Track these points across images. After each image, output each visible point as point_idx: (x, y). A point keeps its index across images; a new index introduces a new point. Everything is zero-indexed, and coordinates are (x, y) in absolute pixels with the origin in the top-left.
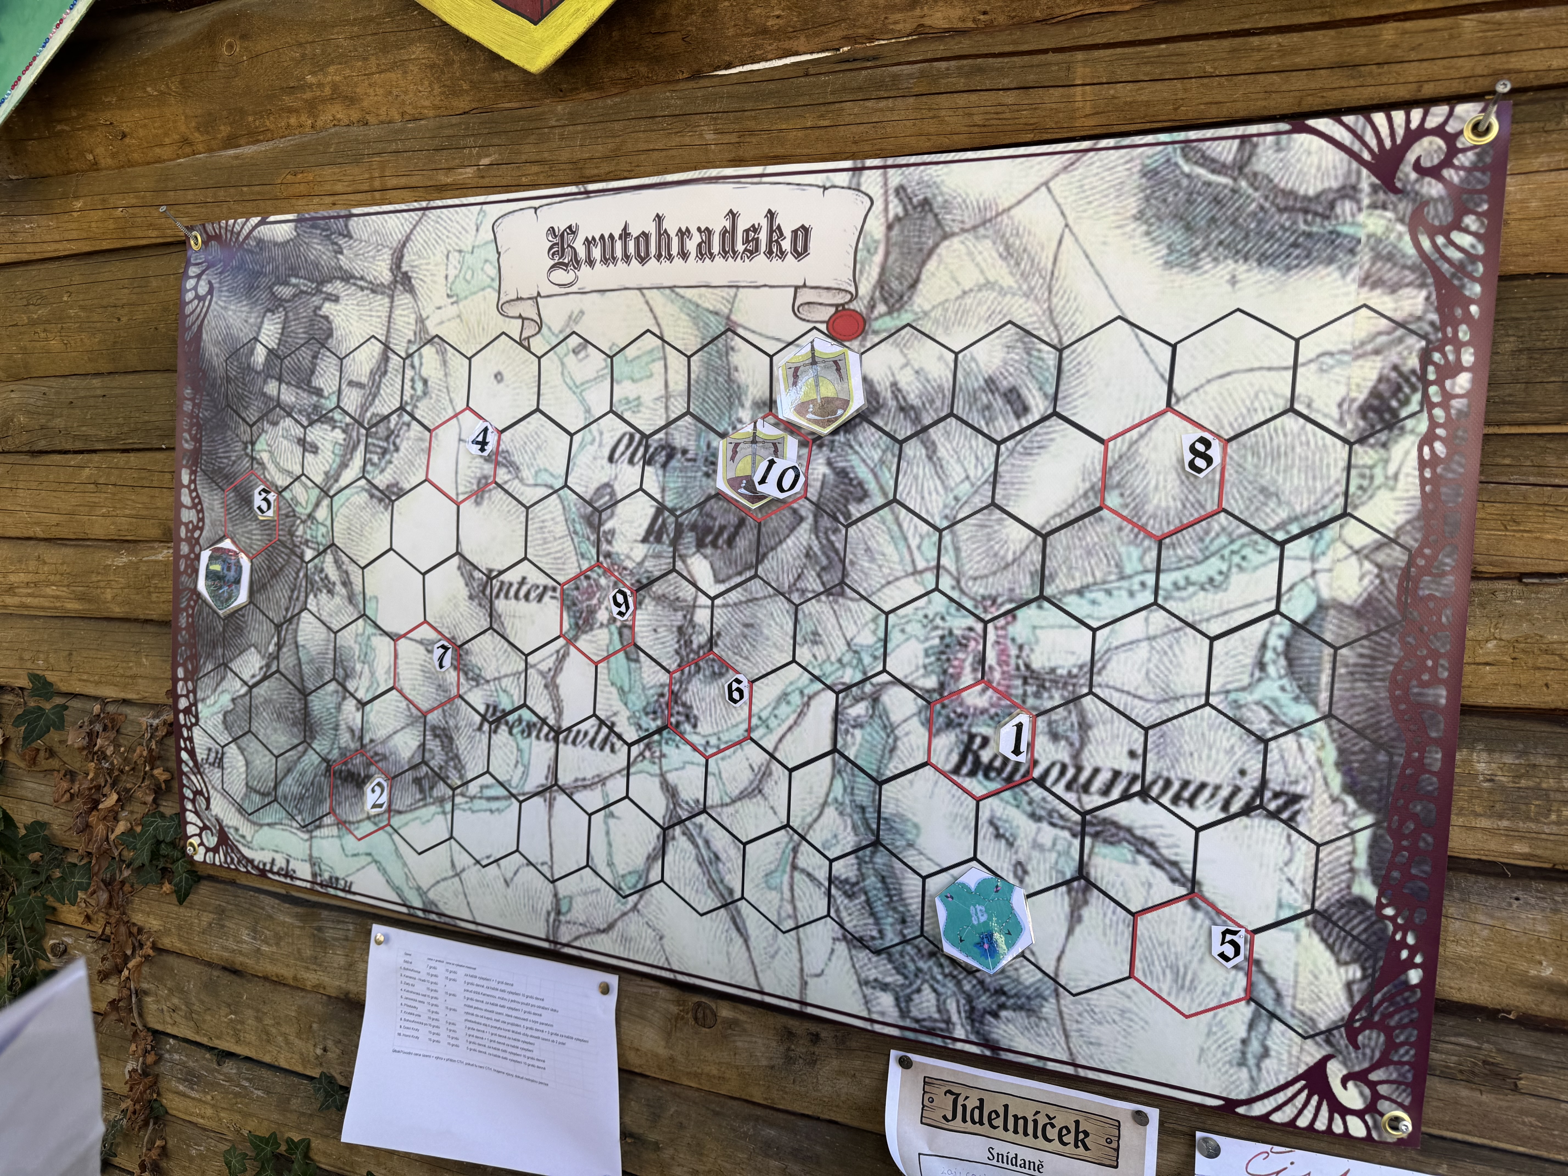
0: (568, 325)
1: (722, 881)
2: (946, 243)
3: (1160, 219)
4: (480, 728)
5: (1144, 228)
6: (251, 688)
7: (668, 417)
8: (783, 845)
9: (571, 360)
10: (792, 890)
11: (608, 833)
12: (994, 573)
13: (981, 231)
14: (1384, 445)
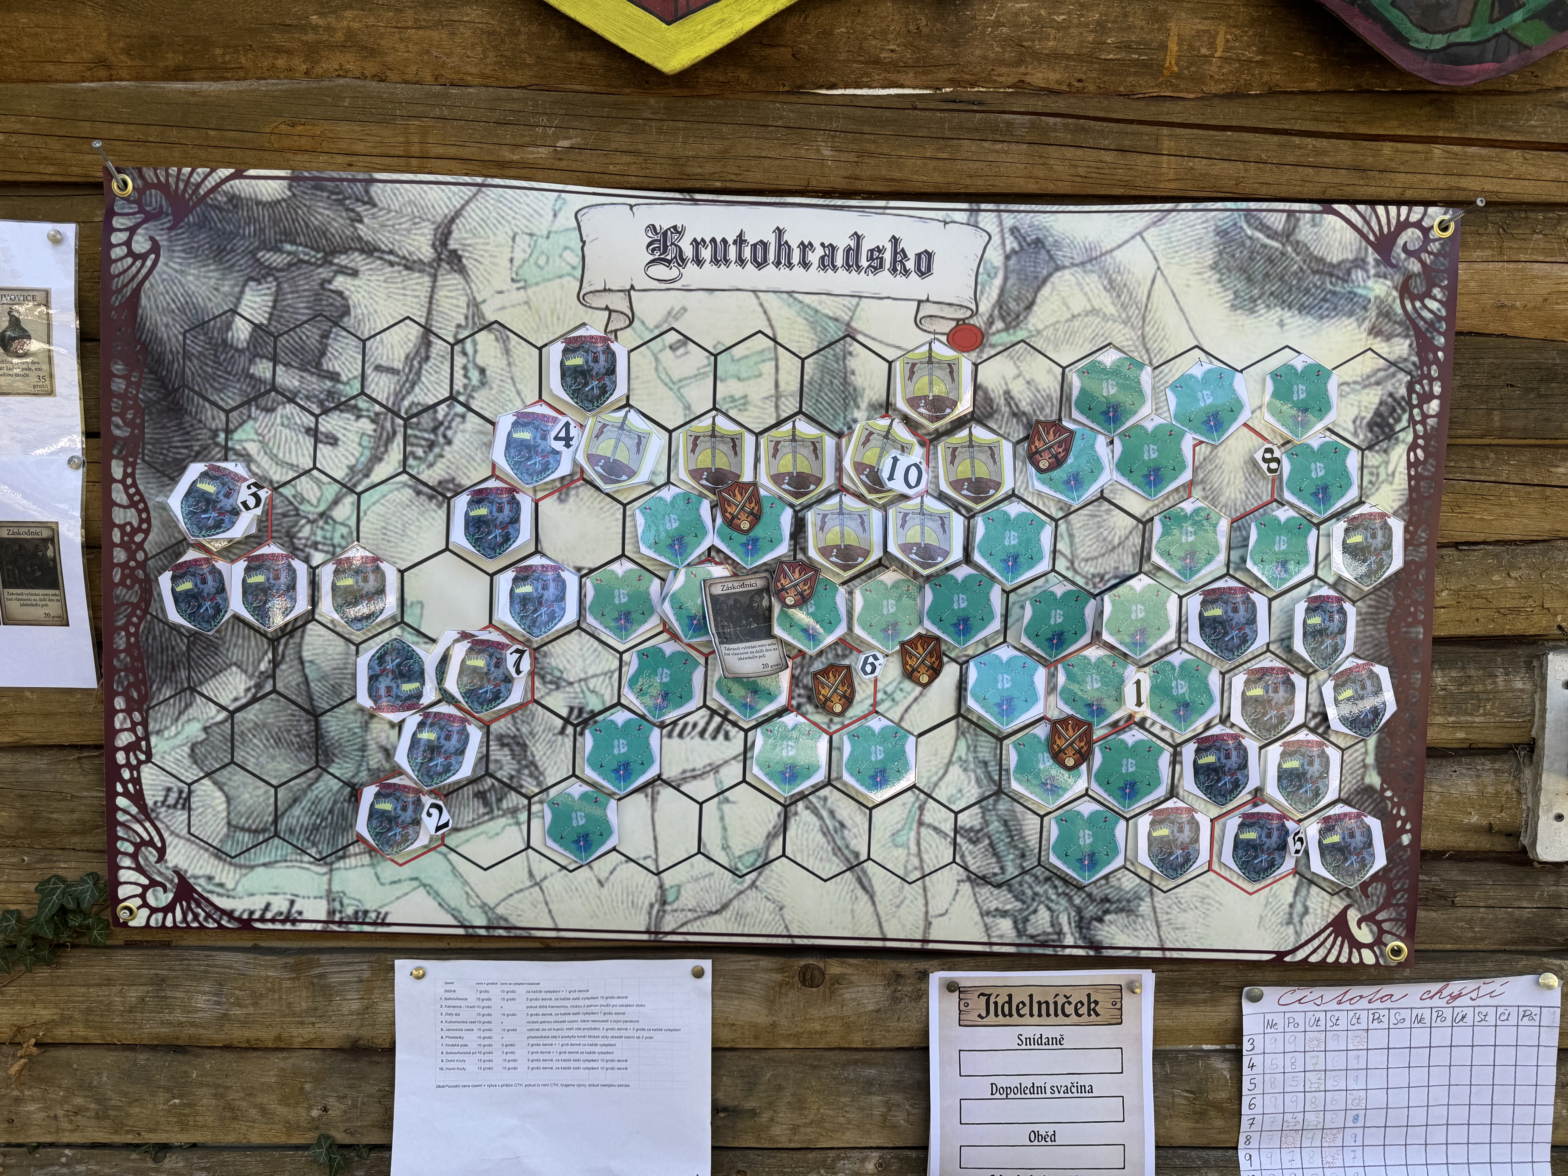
0: (666, 321)
1: (847, 847)
2: (1059, 274)
3: (1229, 270)
4: (562, 732)
5: (1218, 276)
6: (232, 713)
7: (778, 416)
8: (909, 806)
9: (667, 356)
10: (918, 844)
11: (722, 818)
12: (1103, 555)
13: (1089, 266)
14: (1385, 451)
